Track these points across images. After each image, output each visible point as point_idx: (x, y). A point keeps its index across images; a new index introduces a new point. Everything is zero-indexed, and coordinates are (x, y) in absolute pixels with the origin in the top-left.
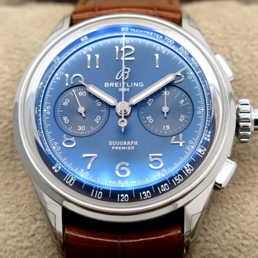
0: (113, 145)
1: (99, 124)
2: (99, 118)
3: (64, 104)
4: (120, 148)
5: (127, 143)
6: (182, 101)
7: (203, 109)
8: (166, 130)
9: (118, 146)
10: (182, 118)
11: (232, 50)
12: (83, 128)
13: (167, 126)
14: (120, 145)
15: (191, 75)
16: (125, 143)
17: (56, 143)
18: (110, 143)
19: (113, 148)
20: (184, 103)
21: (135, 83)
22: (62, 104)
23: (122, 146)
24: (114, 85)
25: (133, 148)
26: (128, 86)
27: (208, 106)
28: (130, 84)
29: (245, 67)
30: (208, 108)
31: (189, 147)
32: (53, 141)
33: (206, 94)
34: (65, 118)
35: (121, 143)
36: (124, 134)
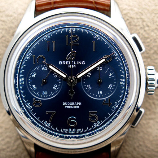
0: (65, 105)
1: (56, 90)
2: (56, 86)
3: (33, 76)
4: (70, 107)
5: (74, 104)
6: (111, 74)
7: (124, 81)
8: (99, 94)
9: (69, 106)
10: (110, 86)
11: (144, 21)
12: (46, 93)
13: (101, 92)
14: (70, 105)
15: (116, 56)
16: (73, 103)
17: (29, 104)
18: (64, 104)
19: (66, 107)
20: (111, 76)
21: (79, 62)
22: (31, 76)
23: (71, 106)
24: (66, 63)
25: (78, 107)
26: (74, 64)
27: (128, 78)
28: (76, 63)
29: (152, 34)
30: (128, 80)
31: (115, 106)
32: (27, 102)
33: (126, 70)
34: (34, 86)
35: (71, 104)
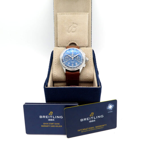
36: (73, 61)
